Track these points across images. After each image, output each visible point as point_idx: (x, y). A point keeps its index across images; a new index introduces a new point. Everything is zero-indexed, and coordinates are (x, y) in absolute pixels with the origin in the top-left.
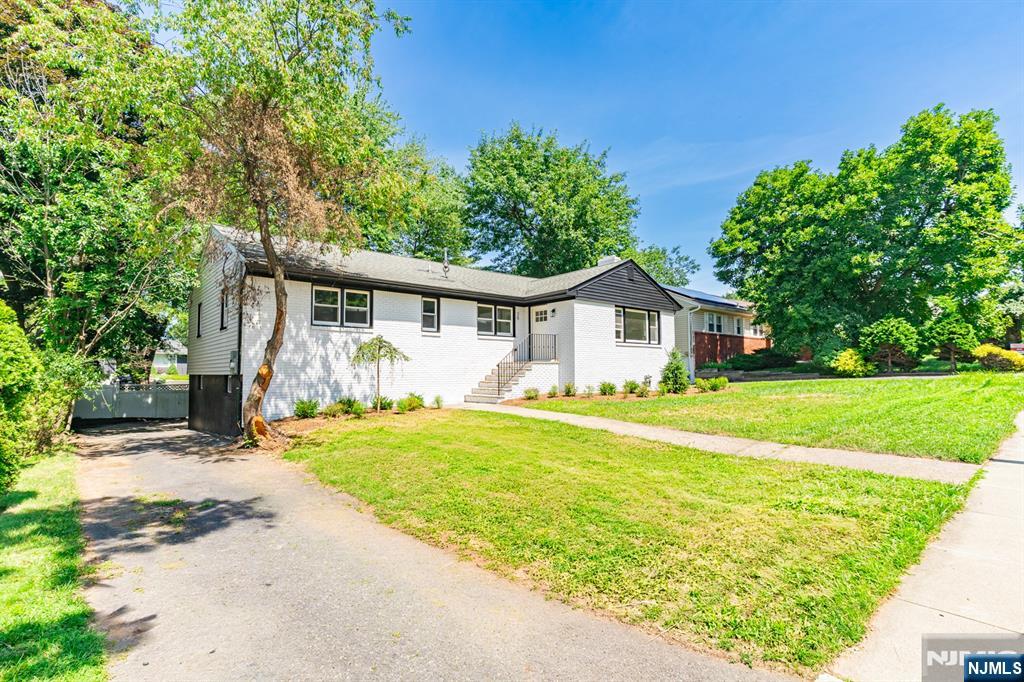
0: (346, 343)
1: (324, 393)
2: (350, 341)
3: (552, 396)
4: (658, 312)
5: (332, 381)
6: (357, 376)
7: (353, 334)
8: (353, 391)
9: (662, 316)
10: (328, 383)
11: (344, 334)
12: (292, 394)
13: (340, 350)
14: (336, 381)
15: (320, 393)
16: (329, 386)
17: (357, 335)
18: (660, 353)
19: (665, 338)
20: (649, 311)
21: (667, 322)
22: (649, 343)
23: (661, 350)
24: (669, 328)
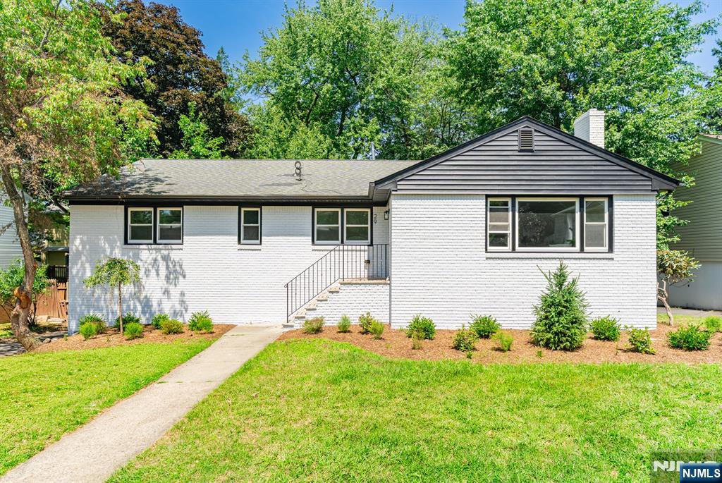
0: (155, 260)
1: (135, 307)
2: (159, 258)
3: (344, 330)
4: (610, 197)
5: (142, 297)
6: (166, 292)
7: (162, 252)
8: (163, 305)
9: (616, 203)
10: (138, 298)
11: (154, 252)
12: (107, 307)
13: (150, 267)
14: (146, 297)
15: (132, 307)
16: (139, 301)
17: (166, 252)
18: (607, 268)
19: (624, 241)
20: (582, 197)
21: (635, 213)
22: (582, 250)
23: (611, 262)
24: (639, 222)
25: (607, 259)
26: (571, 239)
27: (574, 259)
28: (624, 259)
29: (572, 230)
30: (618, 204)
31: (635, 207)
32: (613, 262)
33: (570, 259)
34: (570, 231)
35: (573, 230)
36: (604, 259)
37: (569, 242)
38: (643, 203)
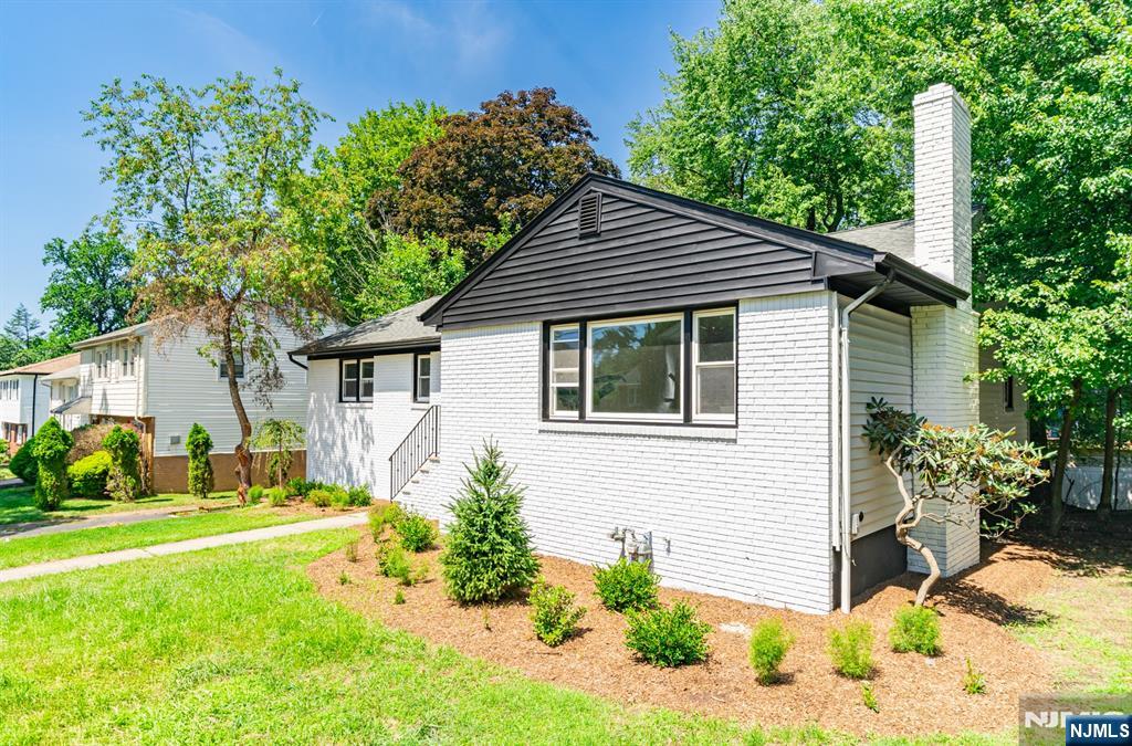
4: (733, 306)
9: (745, 318)
18: (723, 461)
19: (757, 402)
20: (688, 311)
21: (782, 338)
22: (688, 421)
23: (731, 447)
24: (790, 359)
25: (723, 440)
26: (672, 397)
27: (665, 437)
28: (758, 442)
29: (674, 380)
30: (747, 320)
31: (781, 324)
32: (735, 448)
33: (659, 437)
34: (670, 380)
35: (676, 379)
36: (717, 440)
37: (668, 404)
38: (800, 313)
